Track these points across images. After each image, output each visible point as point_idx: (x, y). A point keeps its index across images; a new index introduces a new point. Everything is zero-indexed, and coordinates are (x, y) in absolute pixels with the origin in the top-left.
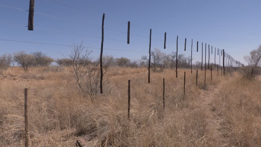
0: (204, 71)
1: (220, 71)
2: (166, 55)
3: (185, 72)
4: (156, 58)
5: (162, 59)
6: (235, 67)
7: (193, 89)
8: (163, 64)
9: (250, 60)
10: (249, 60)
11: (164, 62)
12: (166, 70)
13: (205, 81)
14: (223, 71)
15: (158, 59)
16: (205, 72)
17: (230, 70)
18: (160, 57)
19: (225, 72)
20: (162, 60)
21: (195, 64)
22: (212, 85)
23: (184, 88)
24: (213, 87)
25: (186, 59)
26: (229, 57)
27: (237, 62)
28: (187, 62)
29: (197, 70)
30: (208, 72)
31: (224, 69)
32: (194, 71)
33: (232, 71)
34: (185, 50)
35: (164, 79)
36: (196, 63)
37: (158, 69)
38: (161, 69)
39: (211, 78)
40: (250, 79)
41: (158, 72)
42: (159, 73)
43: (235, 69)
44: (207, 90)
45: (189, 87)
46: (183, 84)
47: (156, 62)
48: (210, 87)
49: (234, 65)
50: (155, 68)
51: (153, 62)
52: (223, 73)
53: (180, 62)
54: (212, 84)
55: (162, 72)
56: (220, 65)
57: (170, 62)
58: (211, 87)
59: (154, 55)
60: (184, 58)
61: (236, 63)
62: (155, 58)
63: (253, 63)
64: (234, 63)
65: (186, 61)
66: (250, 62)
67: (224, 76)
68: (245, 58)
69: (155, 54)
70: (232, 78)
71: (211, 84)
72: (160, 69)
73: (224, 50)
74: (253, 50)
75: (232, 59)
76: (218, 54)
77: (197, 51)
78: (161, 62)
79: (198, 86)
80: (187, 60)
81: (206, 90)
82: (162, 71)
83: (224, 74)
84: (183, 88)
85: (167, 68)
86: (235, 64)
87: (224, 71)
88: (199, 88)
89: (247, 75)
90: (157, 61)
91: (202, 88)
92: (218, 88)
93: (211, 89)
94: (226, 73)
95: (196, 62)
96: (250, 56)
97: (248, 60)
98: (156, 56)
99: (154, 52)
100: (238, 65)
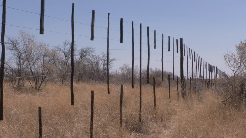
0: (137, 89)
1: (174, 89)
2: (50, 49)
3: (92, 92)
4: (23, 55)
5: (38, 58)
6: (207, 80)
7: (112, 131)
8: (40, 70)
9: (237, 64)
10: (235, 65)
11: (44, 66)
12: (50, 86)
13: (141, 111)
14: (180, 89)
15: (28, 58)
16: (141, 91)
17: (197, 86)
18: (33, 53)
19: (185, 92)
20: (40, 63)
21: (120, 72)
22: (156, 122)
23: (91, 129)
24: (159, 127)
25: (98, 61)
26: (195, 56)
27: (211, 68)
28: (101, 67)
29: (122, 86)
30: (148, 90)
31: (184, 85)
32: (115, 89)
33: (201, 90)
34: (92, 38)
35: (40, 108)
36: (122, 69)
37: (28, 84)
38: (36, 84)
39: (155, 104)
40: (236, 107)
41: (27, 91)
42: (30, 95)
43: (208, 83)
44: (146, 133)
45: (104, 126)
46: (89, 119)
47: (24, 67)
48: (151, 126)
49: (207, 75)
50: (21, 82)
51: (16, 66)
52: (180, 94)
53: (85, 67)
54: (157, 120)
55: (40, 93)
56: (175, 74)
57: (60, 67)
58: (153, 126)
59: (17, 49)
60: (92, 56)
61: (210, 71)
62: (19, 57)
63: (243, 70)
64: (205, 70)
65: (97, 63)
66: (236, 69)
67: (182, 100)
68: (227, 59)
69: (21, 46)
70: (201, 106)
71: (155, 118)
72: (33, 84)
73: (181, 40)
74: (243, 42)
75: (201, 62)
76: (169, 50)
77: (121, 42)
78: (37, 67)
79: (124, 124)
80: (100, 62)
81: (142, 133)
82: (37, 89)
83: (184, 94)
84: (89, 131)
85: (52, 81)
86: (208, 72)
87: (183, 89)
88: (127, 129)
89: (231, 98)
90: (25, 63)
91: (134, 128)
92: (169, 128)
93: (154, 132)
94: (187, 94)
95: (122, 66)
96: (236, 54)
97: (232, 63)
98: (22, 51)
99: (19, 41)
100: (214, 74)
